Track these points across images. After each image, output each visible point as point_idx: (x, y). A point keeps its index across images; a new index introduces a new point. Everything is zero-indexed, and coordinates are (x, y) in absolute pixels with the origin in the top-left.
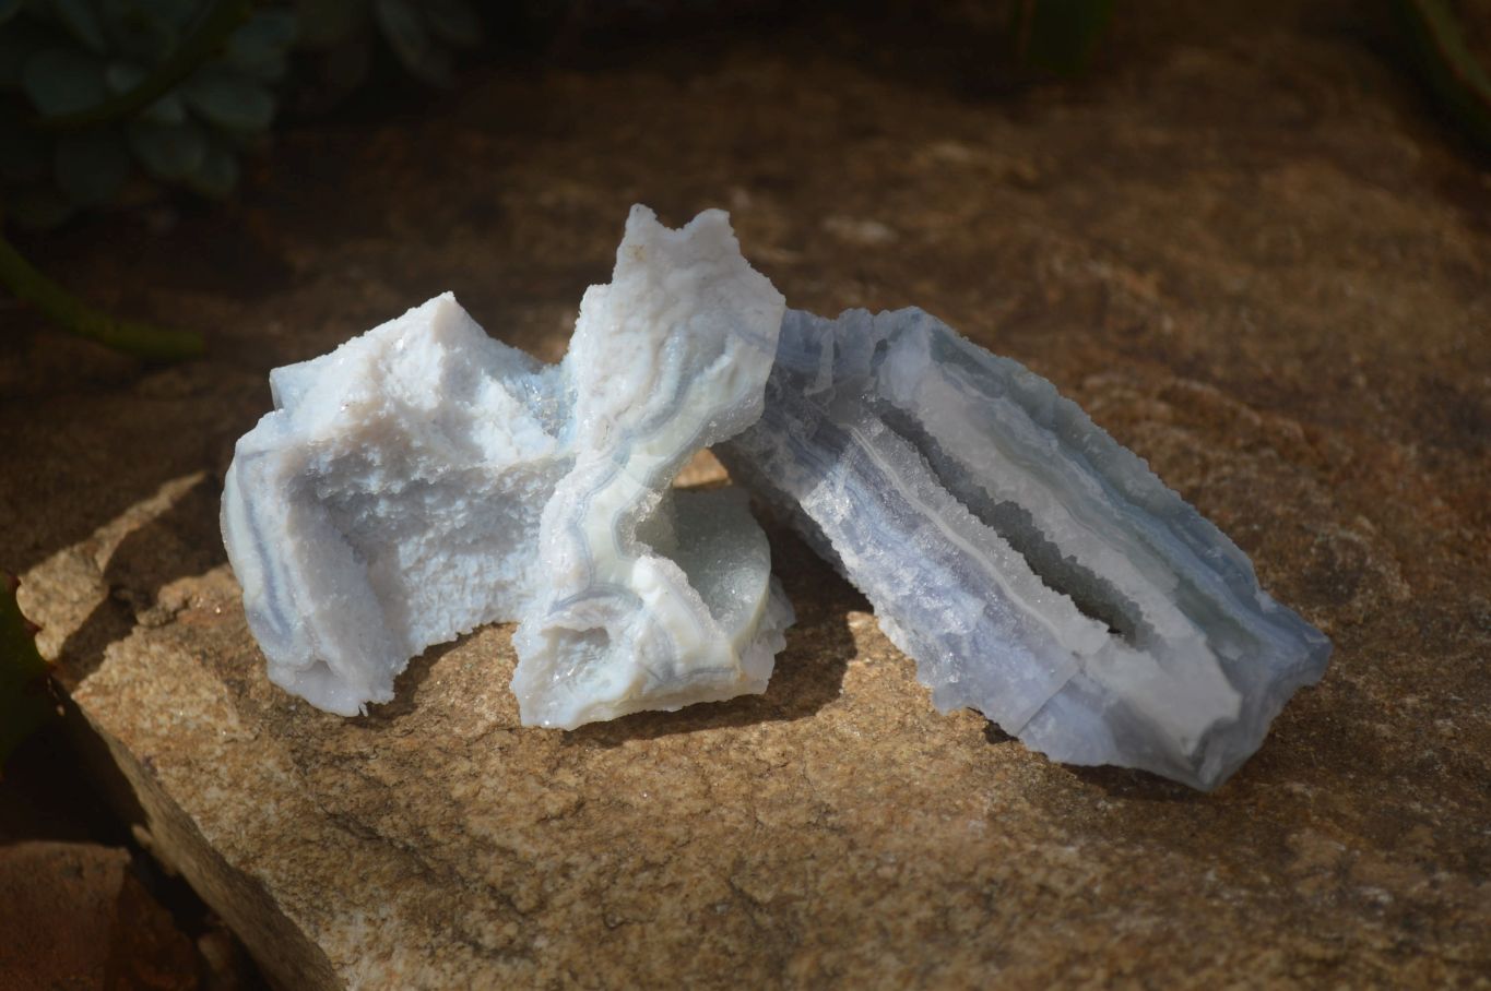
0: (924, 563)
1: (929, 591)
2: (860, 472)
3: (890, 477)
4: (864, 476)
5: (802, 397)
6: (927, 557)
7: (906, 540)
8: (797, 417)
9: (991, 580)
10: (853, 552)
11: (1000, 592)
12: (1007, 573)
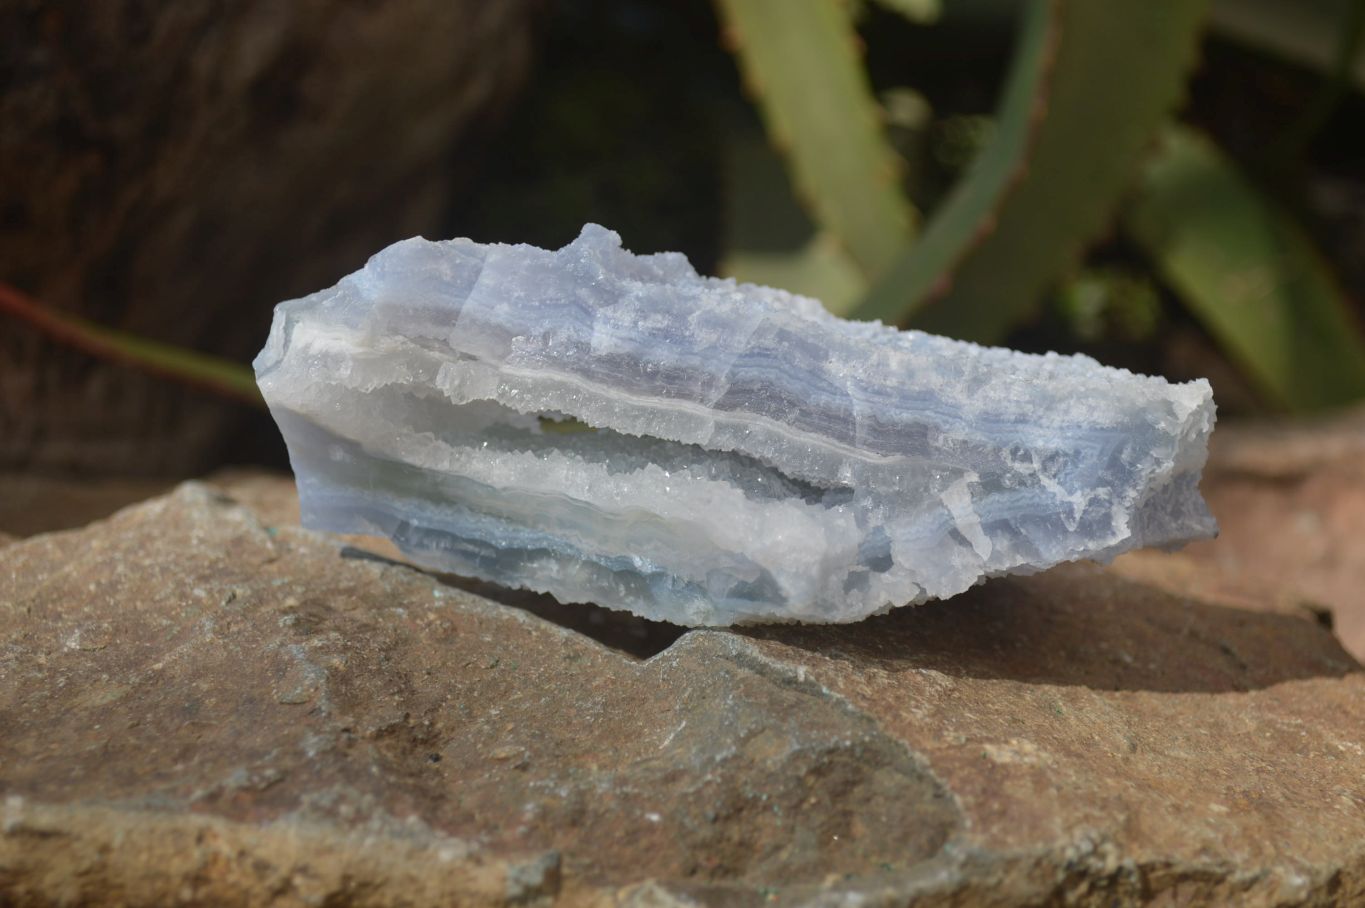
0: (696, 361)
1: (666, 334)
2: (838, 418)
3: (793, 430)
4: (828, 416)
5: (974, 467)
6: (695, 369)
7: (734, 374)
8: (965, 442)
9: (602, 381)
10: (787, 328)
11: (587, 374)
12: (592, 398)
